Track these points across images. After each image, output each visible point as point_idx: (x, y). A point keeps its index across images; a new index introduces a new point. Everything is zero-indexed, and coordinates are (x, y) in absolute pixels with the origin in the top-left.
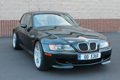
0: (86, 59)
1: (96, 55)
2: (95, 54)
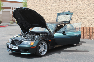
1: (15, 47)
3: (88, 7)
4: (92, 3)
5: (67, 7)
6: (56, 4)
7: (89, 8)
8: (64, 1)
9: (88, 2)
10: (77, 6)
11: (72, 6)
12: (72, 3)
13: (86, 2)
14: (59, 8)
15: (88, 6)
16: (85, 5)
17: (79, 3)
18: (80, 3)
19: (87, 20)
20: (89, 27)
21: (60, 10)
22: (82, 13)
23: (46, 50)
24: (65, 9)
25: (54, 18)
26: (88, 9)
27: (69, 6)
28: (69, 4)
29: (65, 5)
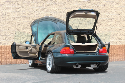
5: (32, 13)
6: (10, 6)
8: (26, 3)
10: (51, 13)
11: (43, 12)
12: (42, 7)
13: (64, 9)
14: (16, 13)
17: (55, 9)
21: (20, 17)
24: (28, 16)
25: (4, 31)
27: (37, 11)
28: (37, 9)
29: (29, 9)
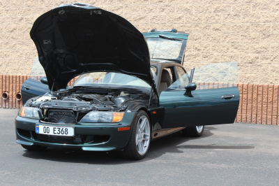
0: (46, 134)
1: (64, 130)
2: (61, 128)
3: (214, 21)
4: (227, 8)
5: (143, 15)
7: (217, 22)
9: (216, 5)
10: (180, 15)
11: (163, 14)
12: (162, 4)
15: (217, 18)
16: (206, 15)
17: (187, 6)
18: (191, 7)
19: (212, 60)
20: (216, 82)
22: (195, 38)
23: (148, 141)
24: (136, 23)
26: (217, 26)
27: (152, 13)
28: (151, 8)
29: (138, 9)
